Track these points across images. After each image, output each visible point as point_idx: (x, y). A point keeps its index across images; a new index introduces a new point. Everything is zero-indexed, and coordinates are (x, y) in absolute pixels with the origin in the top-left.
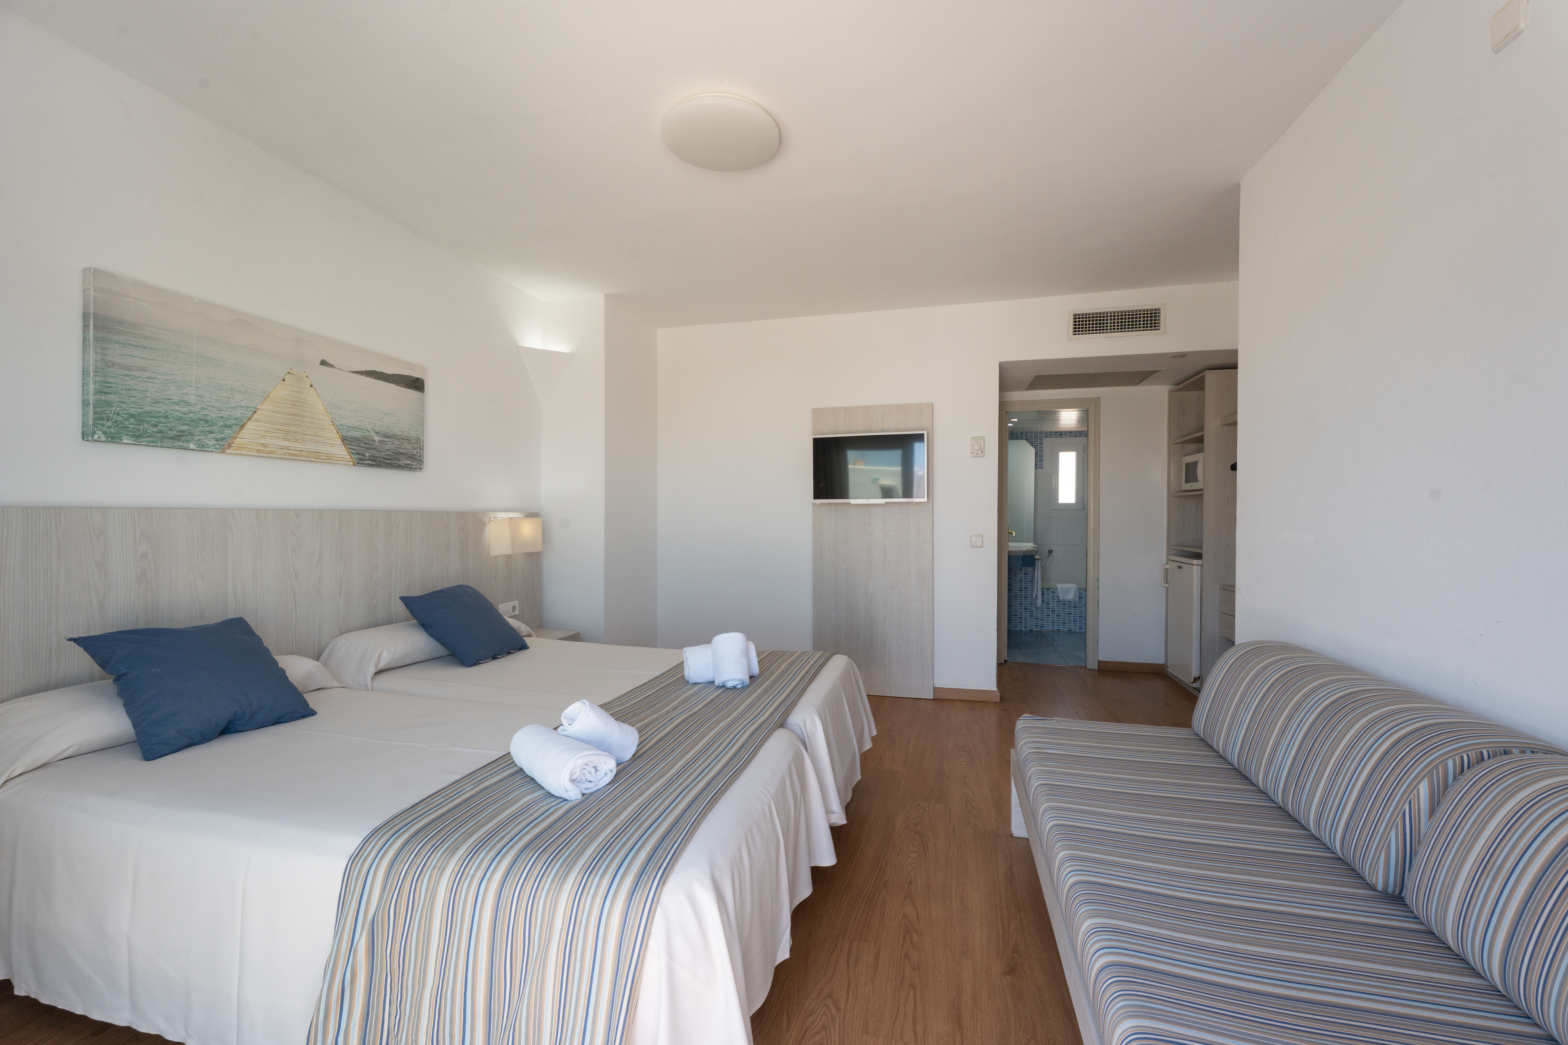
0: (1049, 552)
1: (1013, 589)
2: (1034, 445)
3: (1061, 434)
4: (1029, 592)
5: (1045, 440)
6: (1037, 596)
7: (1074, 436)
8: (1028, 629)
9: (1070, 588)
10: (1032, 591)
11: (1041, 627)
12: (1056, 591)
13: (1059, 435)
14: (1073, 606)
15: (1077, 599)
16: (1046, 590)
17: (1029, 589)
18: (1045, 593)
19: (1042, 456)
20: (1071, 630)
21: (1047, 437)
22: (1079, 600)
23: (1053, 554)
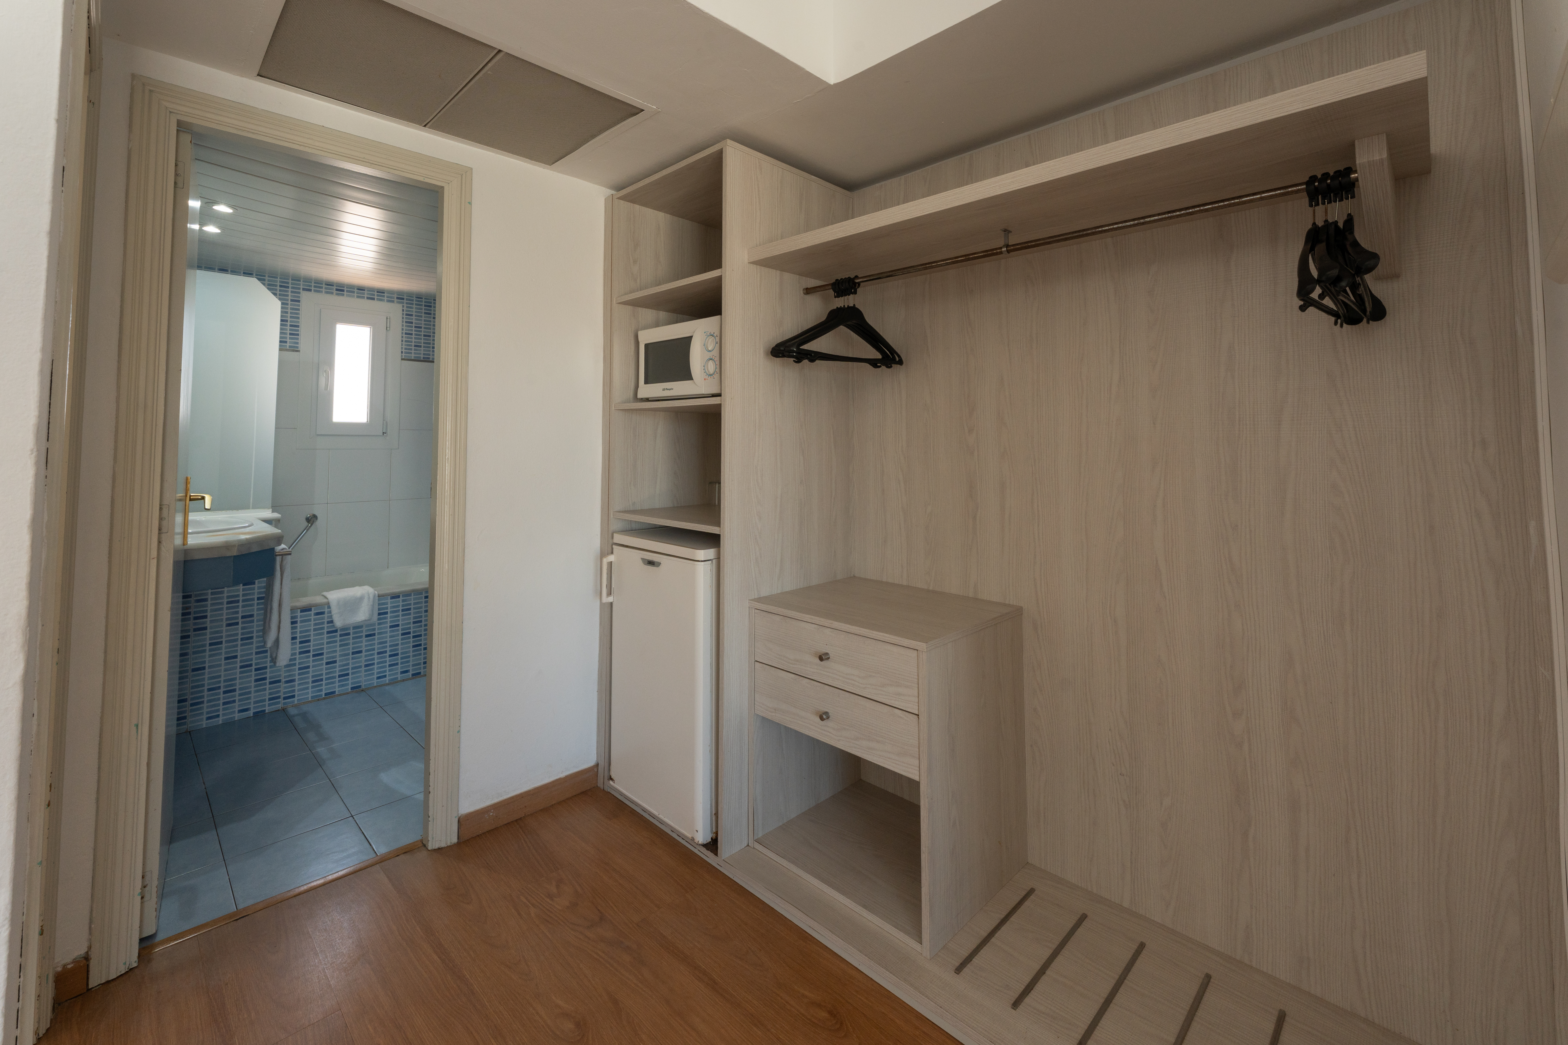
0: (308, 520)
1: (208, 625)
2: (278, 292)
3: (341, 289)
4: (255, 623)
5: (305, 296)
6: (277, 642)
7: (368, 298)
8: (251, 713)
9: (361, 599)
10: (265, 631)
11: (285, 698)
12: (326, 610)
13: (337, 290)
14: (364, 634)
15: (376, 617)
16: (301, 611)
17: (255, 618)
18: (299, 619)
19: (298, 326)
20: (360, 686)
21: (310, 290)
22: (379, 619)
23: (318, 523)
